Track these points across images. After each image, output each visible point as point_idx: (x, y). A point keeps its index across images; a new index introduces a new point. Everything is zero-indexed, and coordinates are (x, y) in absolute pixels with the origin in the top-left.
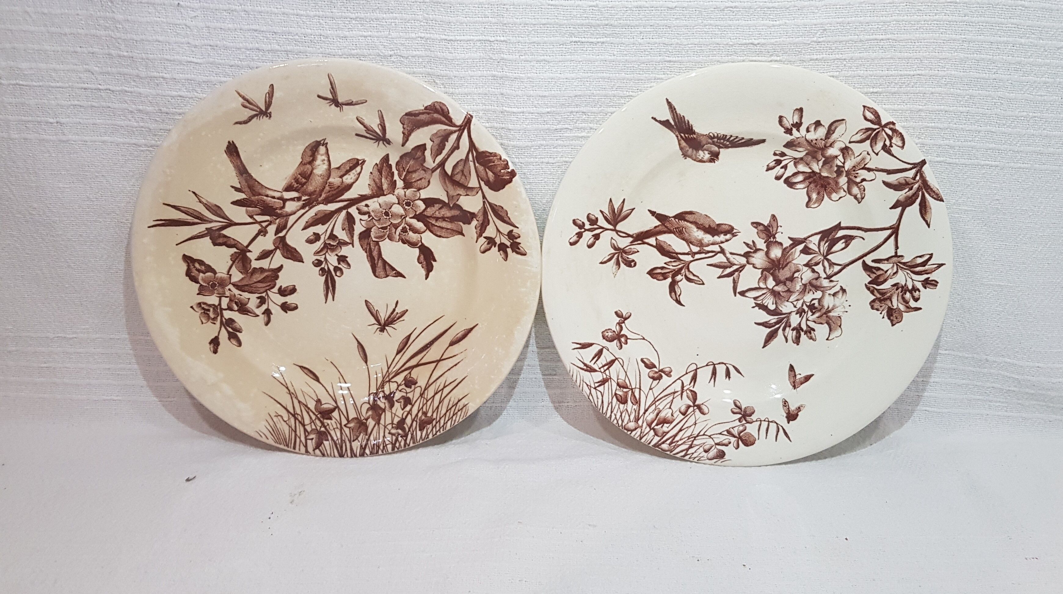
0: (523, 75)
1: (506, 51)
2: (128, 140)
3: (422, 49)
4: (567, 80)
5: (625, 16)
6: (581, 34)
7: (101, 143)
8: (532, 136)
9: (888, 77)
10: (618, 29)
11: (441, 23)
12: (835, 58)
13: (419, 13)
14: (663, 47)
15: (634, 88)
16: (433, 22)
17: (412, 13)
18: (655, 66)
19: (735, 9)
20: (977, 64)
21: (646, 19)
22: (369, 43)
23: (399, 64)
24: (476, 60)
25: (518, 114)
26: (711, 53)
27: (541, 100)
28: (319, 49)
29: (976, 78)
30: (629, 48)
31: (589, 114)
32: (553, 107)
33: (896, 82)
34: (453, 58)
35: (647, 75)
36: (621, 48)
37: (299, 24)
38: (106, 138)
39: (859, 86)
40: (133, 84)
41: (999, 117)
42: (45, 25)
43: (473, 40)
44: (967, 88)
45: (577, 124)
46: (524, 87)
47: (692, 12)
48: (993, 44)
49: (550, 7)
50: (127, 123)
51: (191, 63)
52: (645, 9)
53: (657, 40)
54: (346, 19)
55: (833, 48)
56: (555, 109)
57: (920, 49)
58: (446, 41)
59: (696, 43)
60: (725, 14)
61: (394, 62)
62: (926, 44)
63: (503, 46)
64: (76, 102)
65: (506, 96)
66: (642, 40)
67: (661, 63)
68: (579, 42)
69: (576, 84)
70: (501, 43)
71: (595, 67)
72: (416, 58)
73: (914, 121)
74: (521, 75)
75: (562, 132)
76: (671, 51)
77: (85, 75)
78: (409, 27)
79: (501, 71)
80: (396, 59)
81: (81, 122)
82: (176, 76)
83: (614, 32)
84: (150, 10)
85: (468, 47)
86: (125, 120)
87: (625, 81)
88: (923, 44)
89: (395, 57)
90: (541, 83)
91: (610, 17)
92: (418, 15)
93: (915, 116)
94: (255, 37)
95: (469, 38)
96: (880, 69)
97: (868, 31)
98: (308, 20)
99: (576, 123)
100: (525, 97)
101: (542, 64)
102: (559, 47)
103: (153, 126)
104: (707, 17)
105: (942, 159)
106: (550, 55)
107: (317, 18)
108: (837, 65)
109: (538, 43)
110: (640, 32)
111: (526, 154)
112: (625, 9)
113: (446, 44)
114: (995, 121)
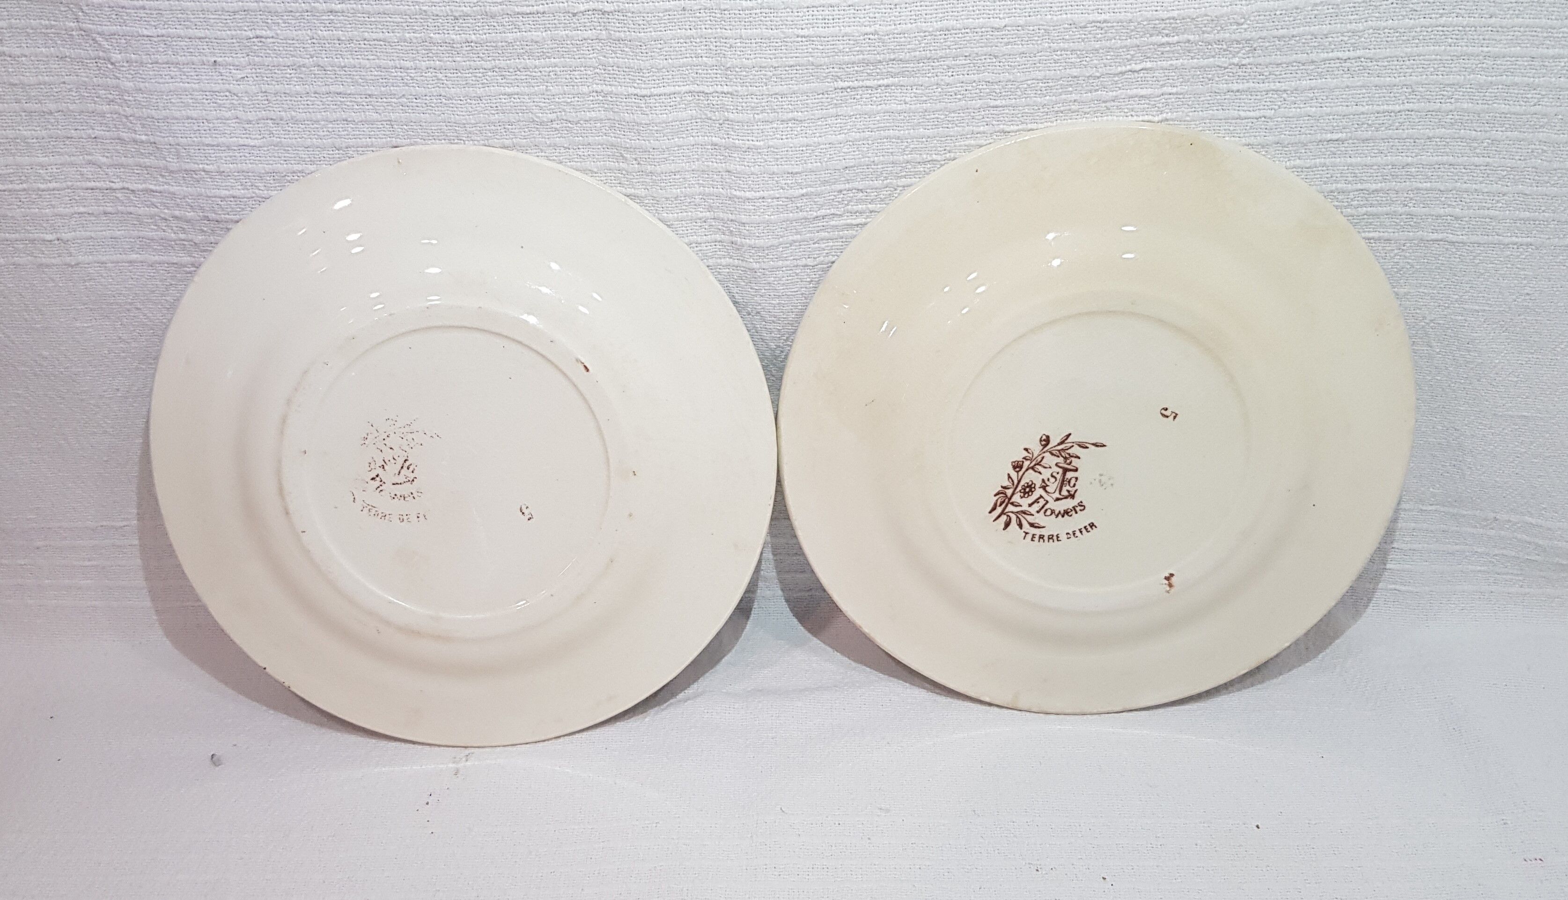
0: (762, 143)
1: (732, 107)
2: (165, 258)
3: (600, 109)
4: (831, 146)
5: (923, 45)
6: (851, 76)
7: (127, 264)
8: (779, 230)
9: (1356, 116)
10: (912, 65)
11: (627, 70)
12: (1268, 88)
13: (591, 56)
14: (985, 87)
15: (939, 149)
16: (615, 68)
17: (580, 56)
18: (972, 114)
19: (1105, 24)
20: (1506, 91)
21: (957, 46)
22: (516, 104)
23: (566, 132)
24: (686, 122)
25: (755, 200)
26: (1065, 90)
27: (791, 178)
28: (439, 115)
29: (1503, 113)
30: (931, 91)
31: (868, 191)
32: (810, 186)
33: (1370, 122)
34: (648, 122)
35: (959, 129)
36: (917, 91)
37: (406, 81)
38: (134, 256)
39: (1308, 132)
40: (160, 179)
41: (1538, 171)
42: (18, 101)
43: (679, 93)
44: (1488, 129)
45: (850, 207)
46: (762, 160)
47: (1033, 32)
48: (1535, 60)
49: (800, 39)
50: (161, 234)
51: (244, 147)
52: (955, 32)
53: (976, 77)
54: (477, 71)
55: (1266, 74)
56: (813, 190)
57: (1411, 70)
58: (636, 97)
59: (1039, 78)
60: (1087, 33)
61: (556, 129)
62: (1423, 62)
63: (727, 100)
64: (82, 209)
65: (736, 175)
66: (952, 78)
67: (982, 110)
68: (849, 87)
69: (846, 150)
70: (724, 95)
71: (876, 122)
72: (592, 122)
73: (1397, 180)
74: (758, 143)
75: (827, 220)
76: (998, 91)
77: (89, 169)
78: (578, 77)
79: (726, 136)
80: (561, 125)
81: (93, 235)
82: (225, 167)
83: (904, 69)
84: (173, 74)
85: (672, 103)
86: (156, 231)
87: (924, 139)
88: (1418, 62)
89: (559, 122)
90: (791, 153)
91: (898, 47)
92: (590, 58)
93: (1399, 173)
94: (339, 103)
95: (672, 89)
96: (1343, 104)
97: (1324, 46)
98: (419, 74)
99: (847, 205)
100: (765, 175)
101: (790, 125)
102: (816, 97)
103: (199, 238)
104: (1057, 38)
105: (1440, 236)
106: (803, 110)
107: (431, 70)
108: (1271, 100)
109: (783, 95)
110: (948, 66)
111: (771, 256)
112: (922, 34)
113: (637, 101)
114: (1532, 177)
